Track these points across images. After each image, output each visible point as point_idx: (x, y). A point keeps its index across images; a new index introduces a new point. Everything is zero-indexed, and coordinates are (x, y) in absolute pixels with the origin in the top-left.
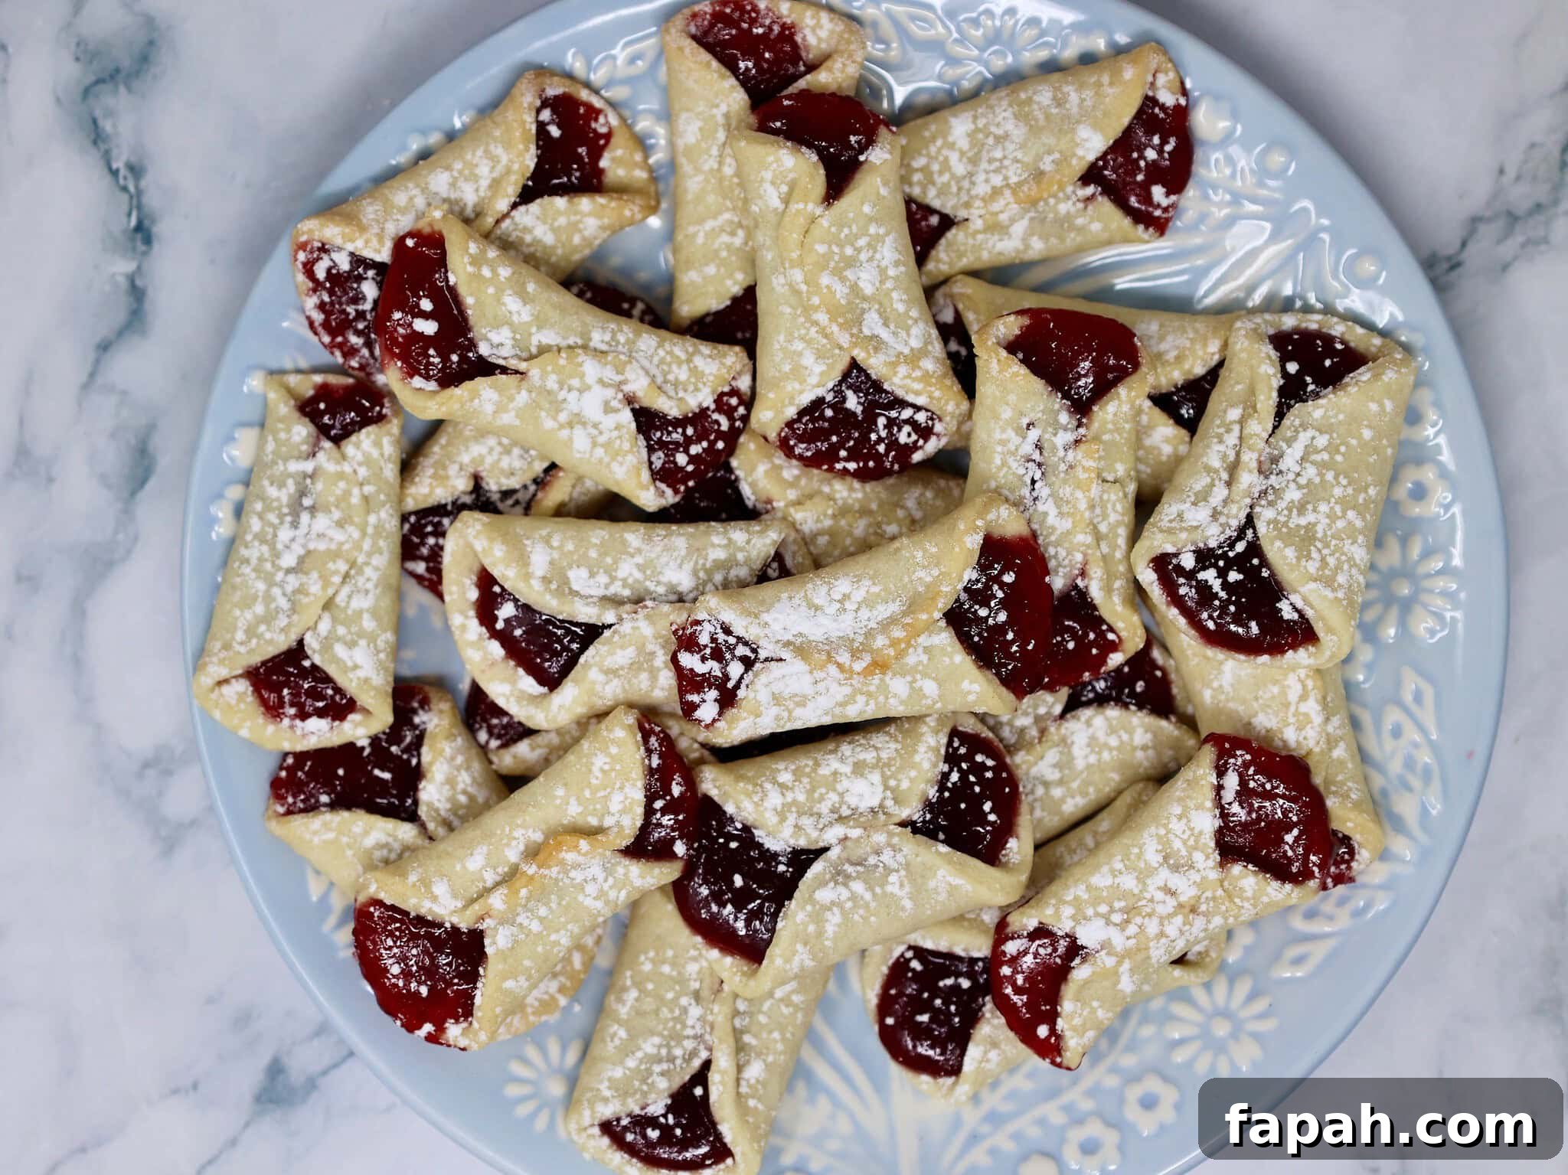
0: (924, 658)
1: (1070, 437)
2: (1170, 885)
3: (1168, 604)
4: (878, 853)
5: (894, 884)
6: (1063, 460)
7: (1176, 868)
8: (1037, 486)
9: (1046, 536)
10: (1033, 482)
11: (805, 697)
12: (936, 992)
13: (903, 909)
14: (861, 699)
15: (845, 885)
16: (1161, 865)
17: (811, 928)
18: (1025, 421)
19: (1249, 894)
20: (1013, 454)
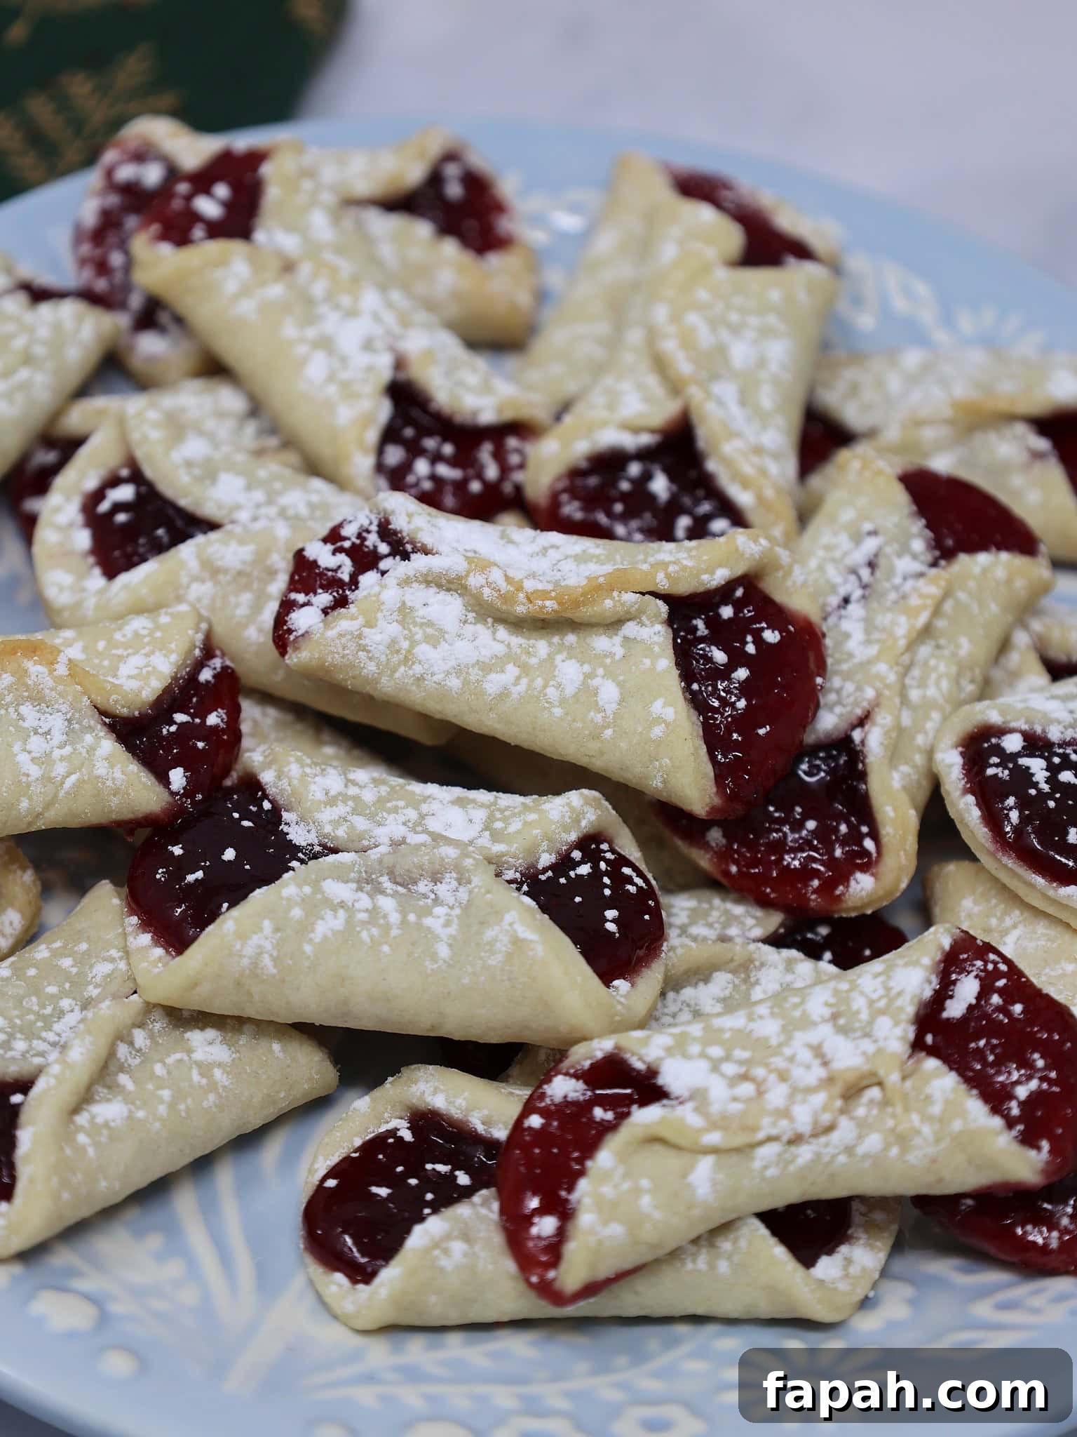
0: (619, 652)
1: (917, 567)
2: (827, 1048)
3: (966, 791)
4: (436, 879)
5: (435, 921)
6: (896, 588)
7: (844, 1031)
8: (850, 607)
9: (839, 662)
10: (846, 601)
11: (442, 632)
12: (416, 1170)
13: (434, 957)
14: (512, 671)
15: (371, 896)
16: (824, 1021)
17: (297, 913)
18: (868, 526)
19: (936, 1109)
20: (834, 560)
